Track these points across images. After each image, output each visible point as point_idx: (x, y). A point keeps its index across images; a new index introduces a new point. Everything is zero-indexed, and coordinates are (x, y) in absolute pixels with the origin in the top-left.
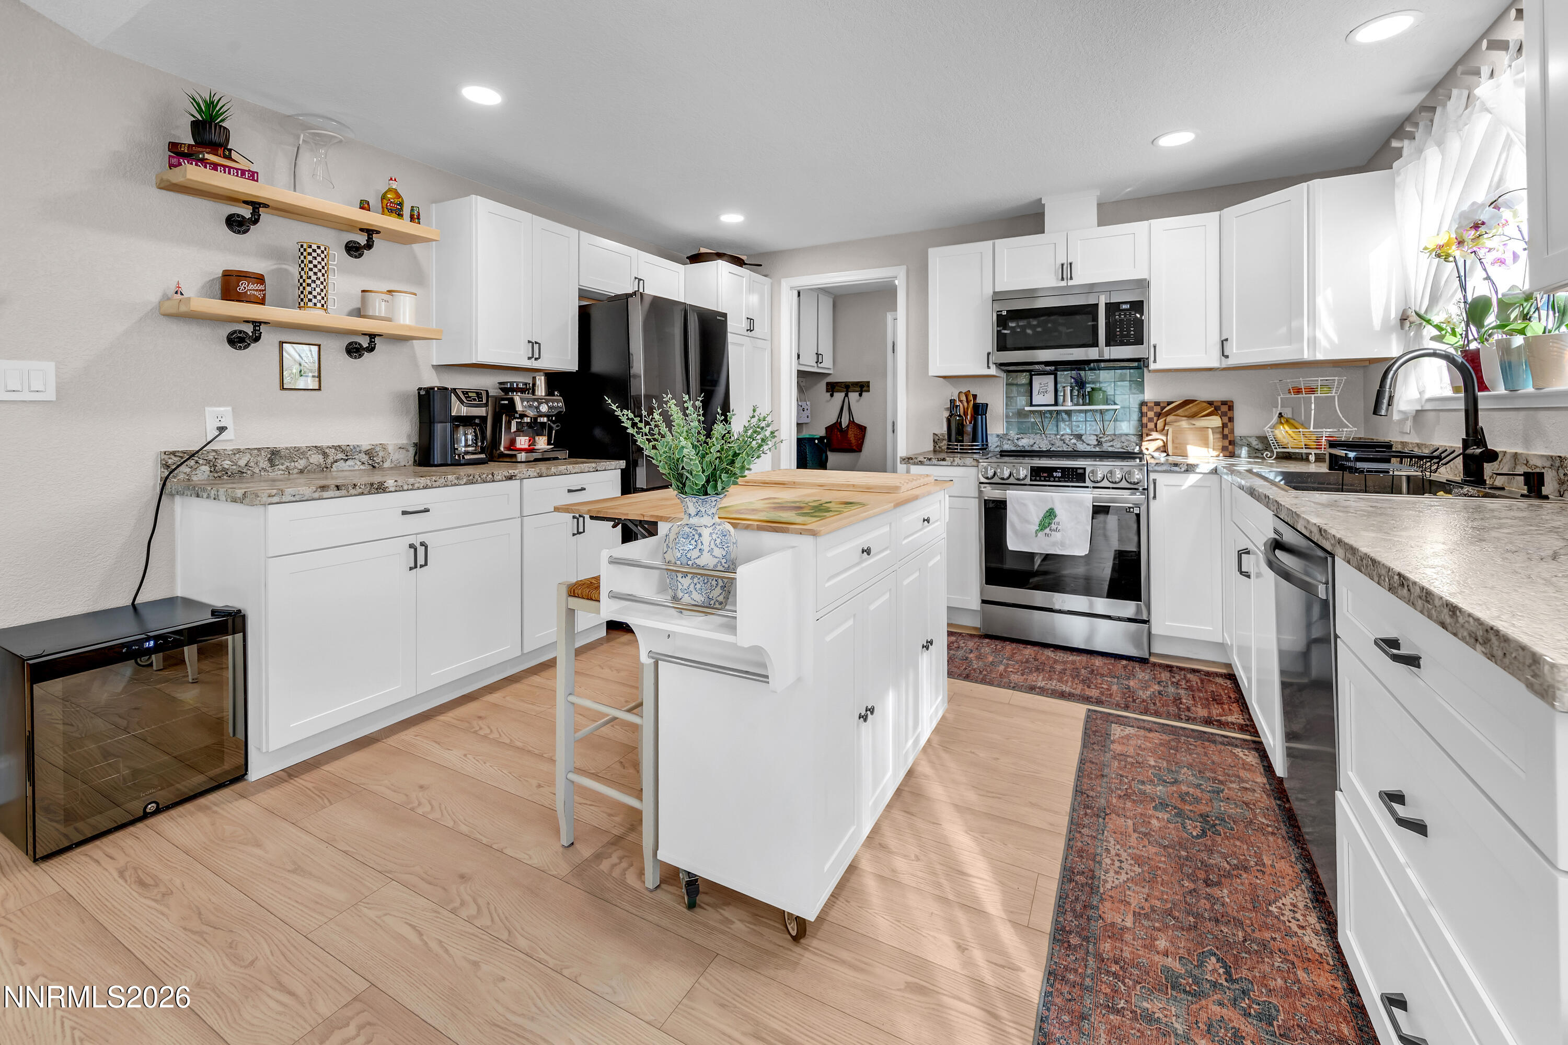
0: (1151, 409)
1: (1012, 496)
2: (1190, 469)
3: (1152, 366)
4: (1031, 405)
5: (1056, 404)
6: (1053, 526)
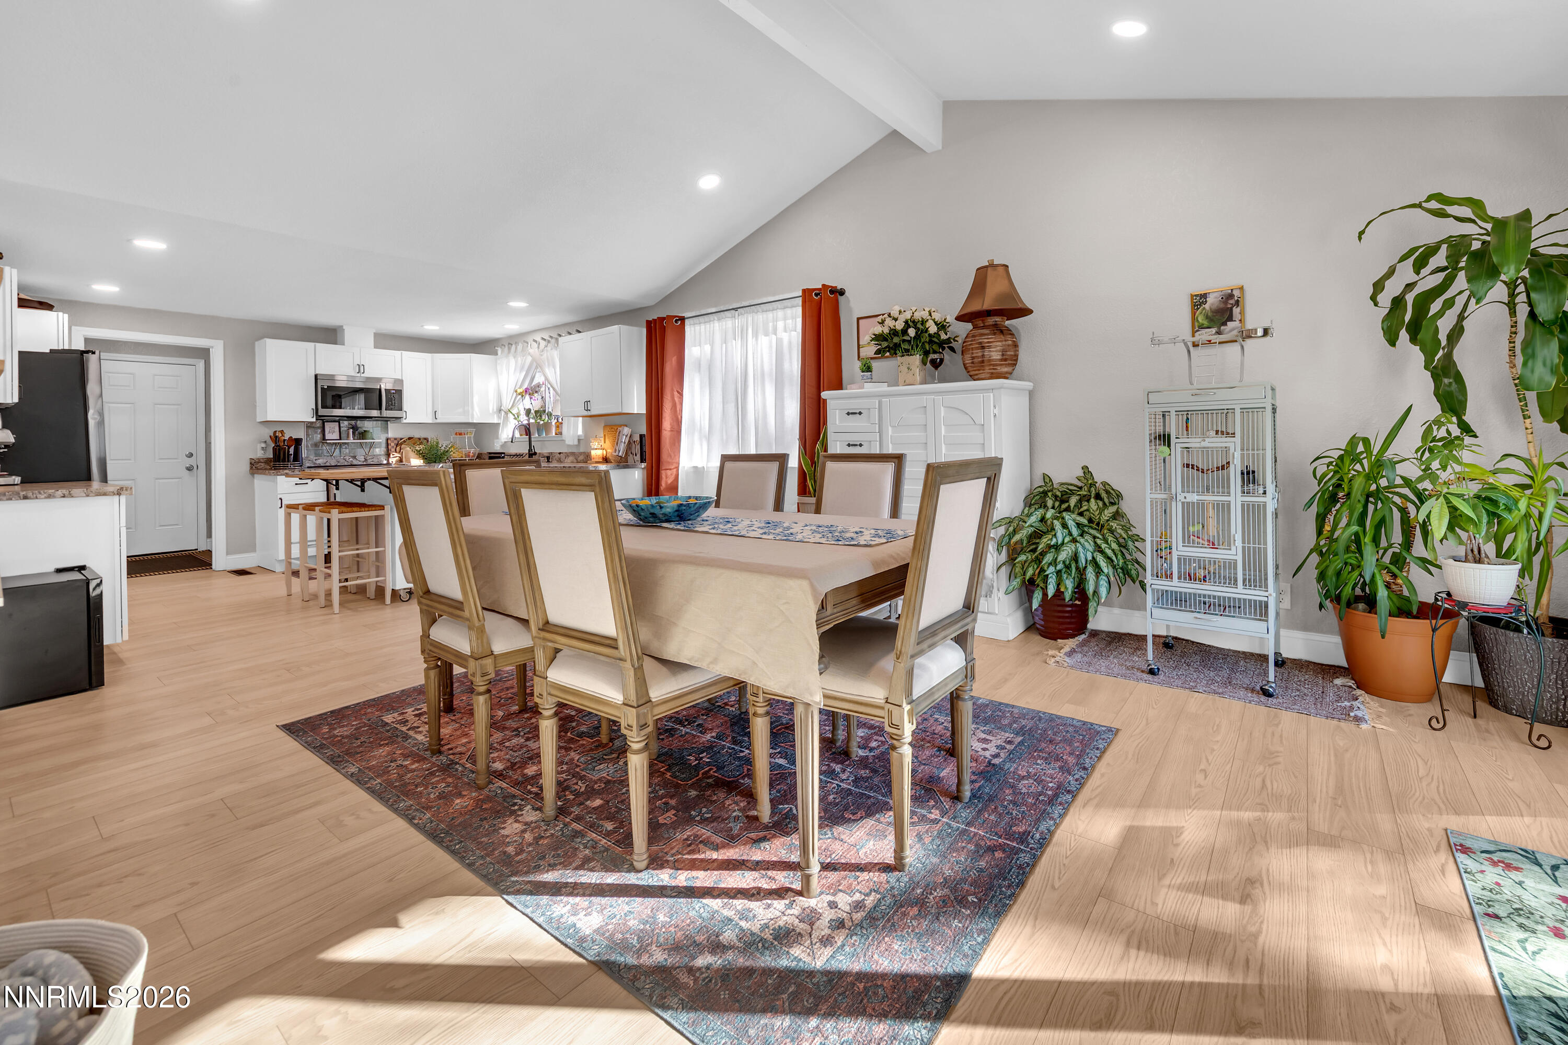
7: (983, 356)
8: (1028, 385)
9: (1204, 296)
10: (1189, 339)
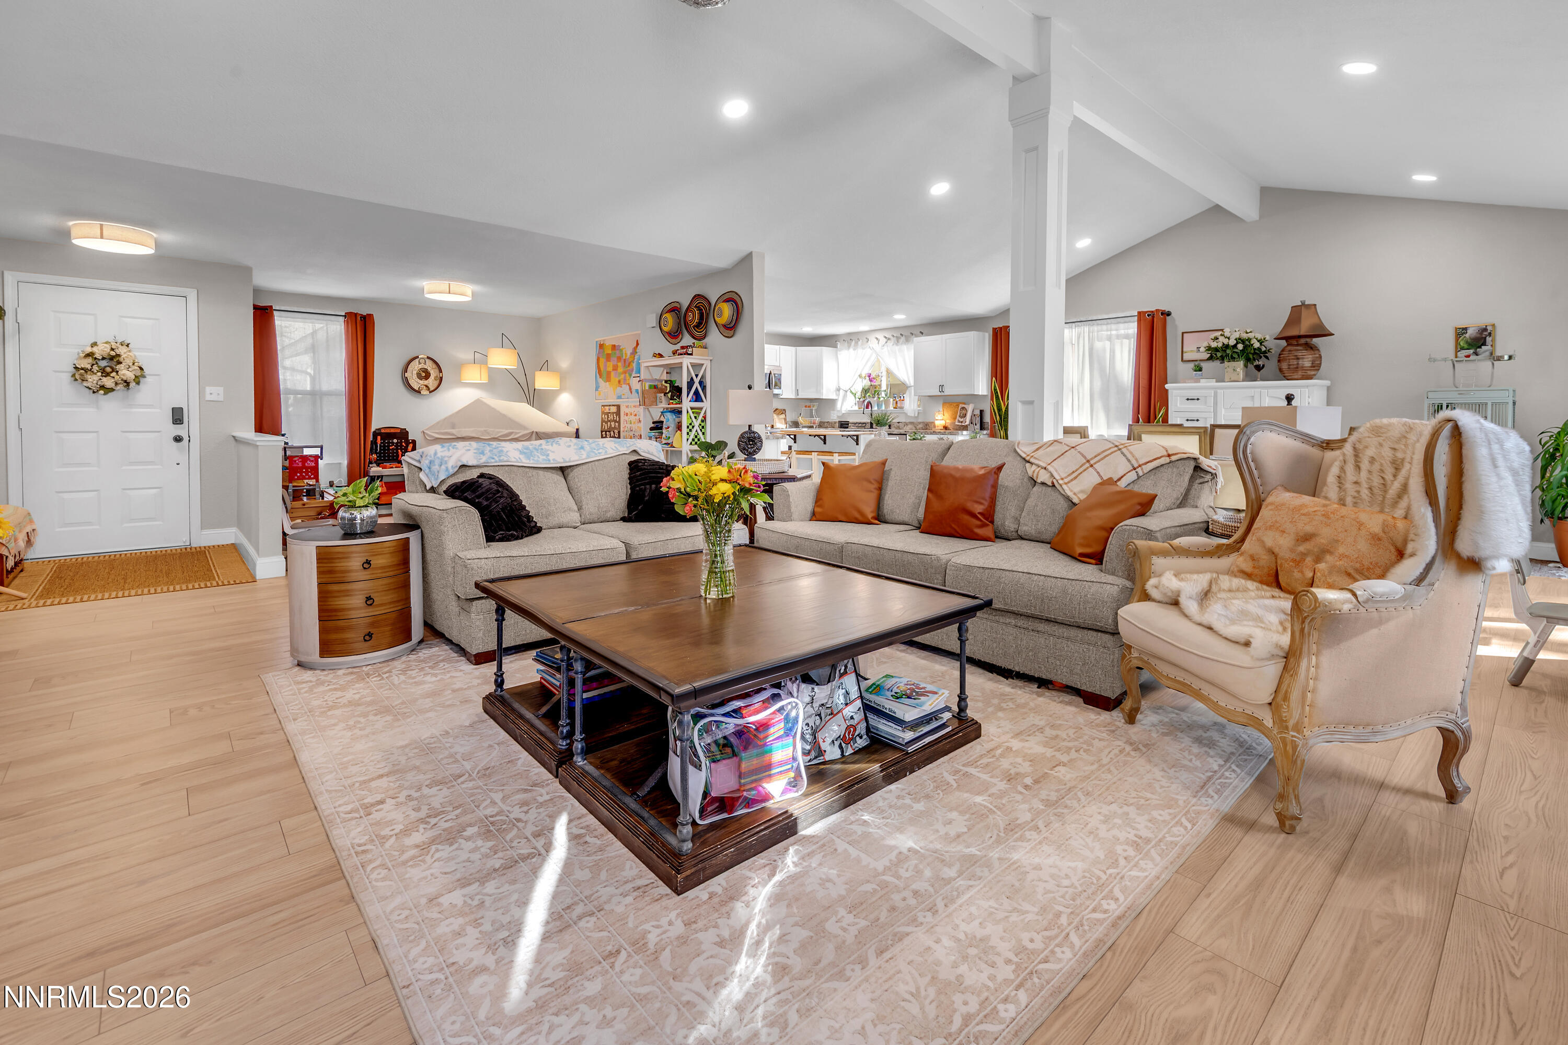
7: (1298, 364)
8: (1328, 383)
9: (1465, 329)
10: (1452, 356)
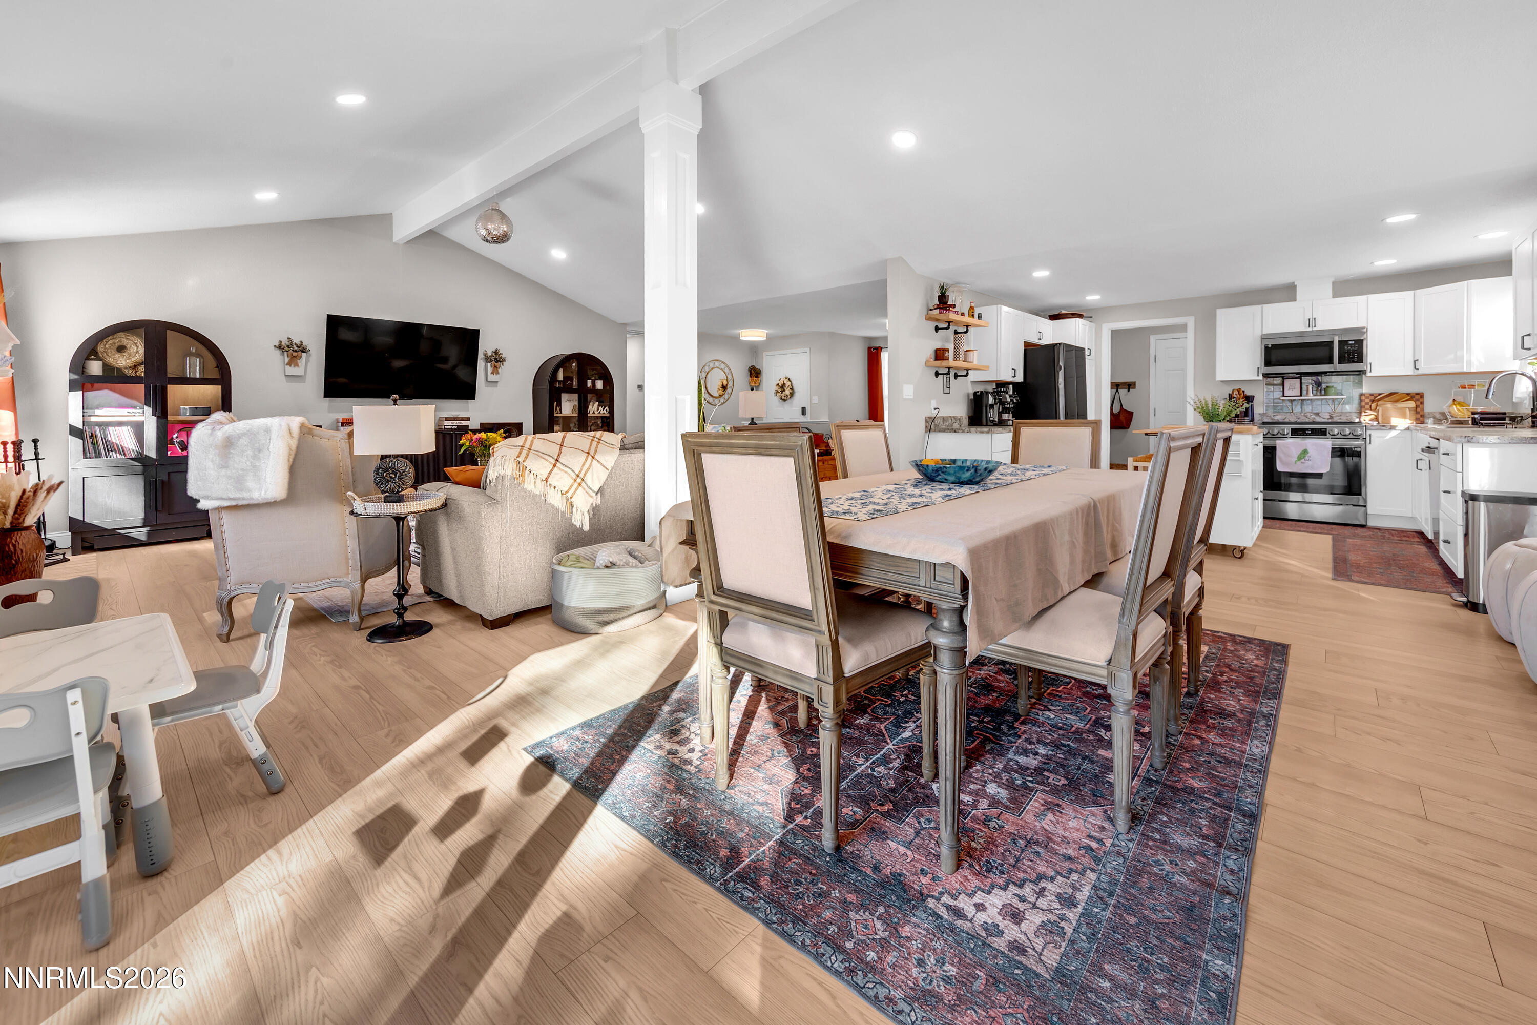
0: (1367, 398)
1: (1279, 443)
2: (1393, 428)
3: (1368, 374)
4: (1283, 396)
5: (1301, 395)
6: (1307, 458)
